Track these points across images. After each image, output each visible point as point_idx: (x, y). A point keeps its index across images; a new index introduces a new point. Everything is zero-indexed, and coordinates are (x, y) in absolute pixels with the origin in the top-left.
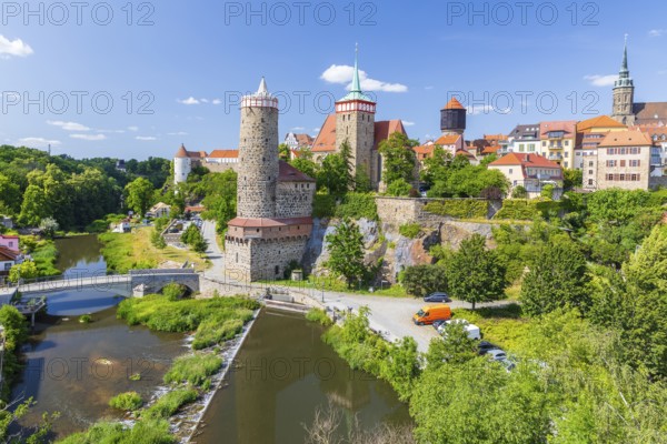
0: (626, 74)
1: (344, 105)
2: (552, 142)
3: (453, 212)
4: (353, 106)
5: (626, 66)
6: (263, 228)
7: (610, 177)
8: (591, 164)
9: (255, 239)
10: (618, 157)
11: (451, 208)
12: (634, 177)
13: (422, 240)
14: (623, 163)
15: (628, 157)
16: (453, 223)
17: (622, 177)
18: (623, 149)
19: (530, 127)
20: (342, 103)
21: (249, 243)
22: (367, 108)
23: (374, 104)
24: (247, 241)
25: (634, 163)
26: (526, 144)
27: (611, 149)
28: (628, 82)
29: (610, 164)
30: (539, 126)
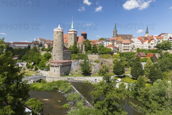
0: (115, 28)
1: (70, 32)
2: (112, 42)
3: (105, 57)
4: (73, 32)
5: (115, 27)
6: (62, 63)
7: (124, 50)
8: (121, 47)
9: (61, 66)
10: (125, 46)
11: (104, 56)
12: (128, 50)
13: (100, 63)
14: (126, 47)
15: (127, 46)
16: (105, 60)
17: (126, 50)
18: (126, 44)
19: (108, 39)
20: (70, 31)
21: (59, 67)
22: (76, 33)
23: (77, 32)
24: (59, 66)
25: (128, 47)
26: (107, 42)
27: (124, 44)
28: (116, 30)
29: (124, 47)
30: (109, 38)
